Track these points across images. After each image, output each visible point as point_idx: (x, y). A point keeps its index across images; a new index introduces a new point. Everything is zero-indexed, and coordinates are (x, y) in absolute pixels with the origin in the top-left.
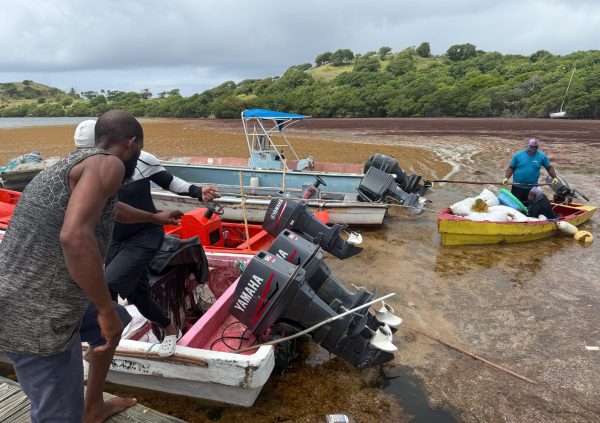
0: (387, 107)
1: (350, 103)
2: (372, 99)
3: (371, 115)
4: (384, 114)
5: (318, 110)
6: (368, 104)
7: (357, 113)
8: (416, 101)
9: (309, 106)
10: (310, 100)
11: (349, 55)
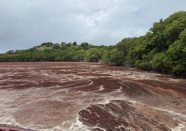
0: (54, 59)
1: (43, 57)
2: (50, 56)
3: (50, 61)
4: (54, 61)
5: (34, 59)
6: (49, 58)
7: (46, 60)
8: (61, 57)
9: (31, 58)
10: (32, 56)
11: (51, 44)
